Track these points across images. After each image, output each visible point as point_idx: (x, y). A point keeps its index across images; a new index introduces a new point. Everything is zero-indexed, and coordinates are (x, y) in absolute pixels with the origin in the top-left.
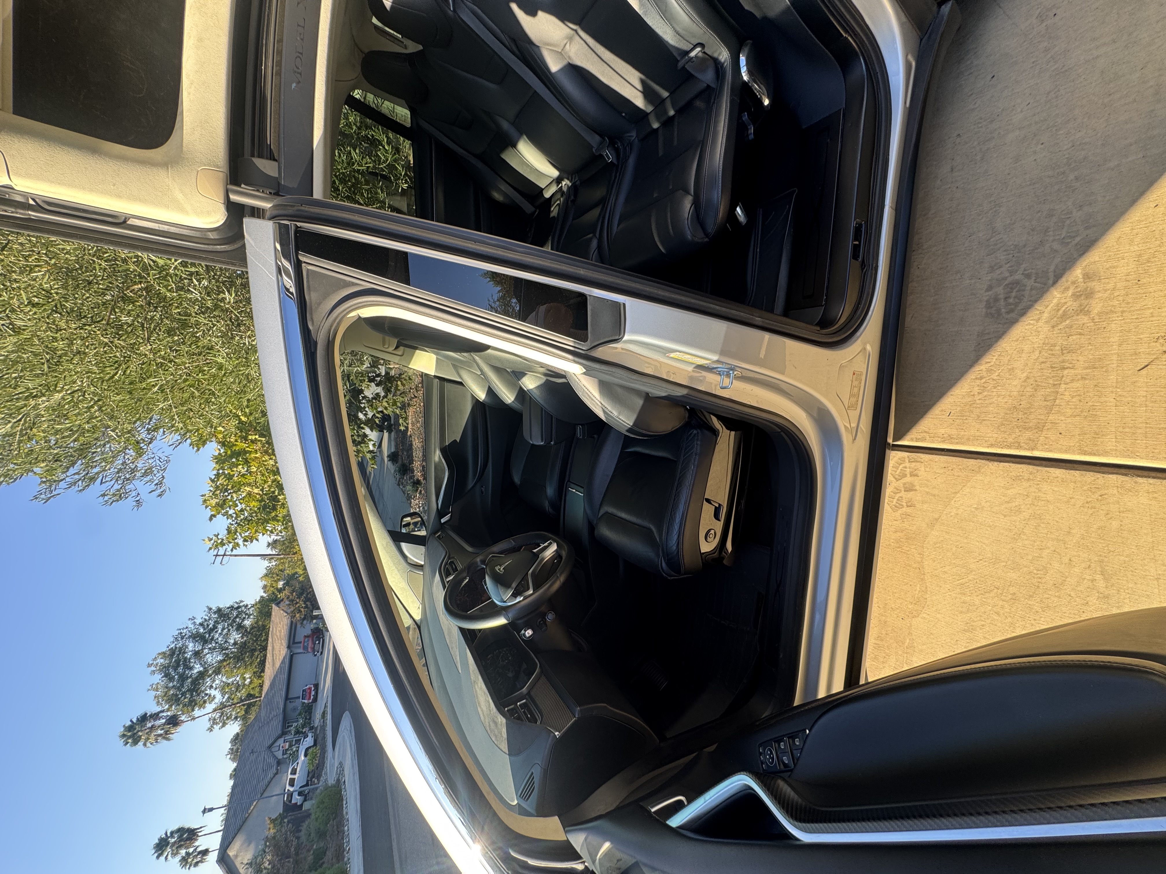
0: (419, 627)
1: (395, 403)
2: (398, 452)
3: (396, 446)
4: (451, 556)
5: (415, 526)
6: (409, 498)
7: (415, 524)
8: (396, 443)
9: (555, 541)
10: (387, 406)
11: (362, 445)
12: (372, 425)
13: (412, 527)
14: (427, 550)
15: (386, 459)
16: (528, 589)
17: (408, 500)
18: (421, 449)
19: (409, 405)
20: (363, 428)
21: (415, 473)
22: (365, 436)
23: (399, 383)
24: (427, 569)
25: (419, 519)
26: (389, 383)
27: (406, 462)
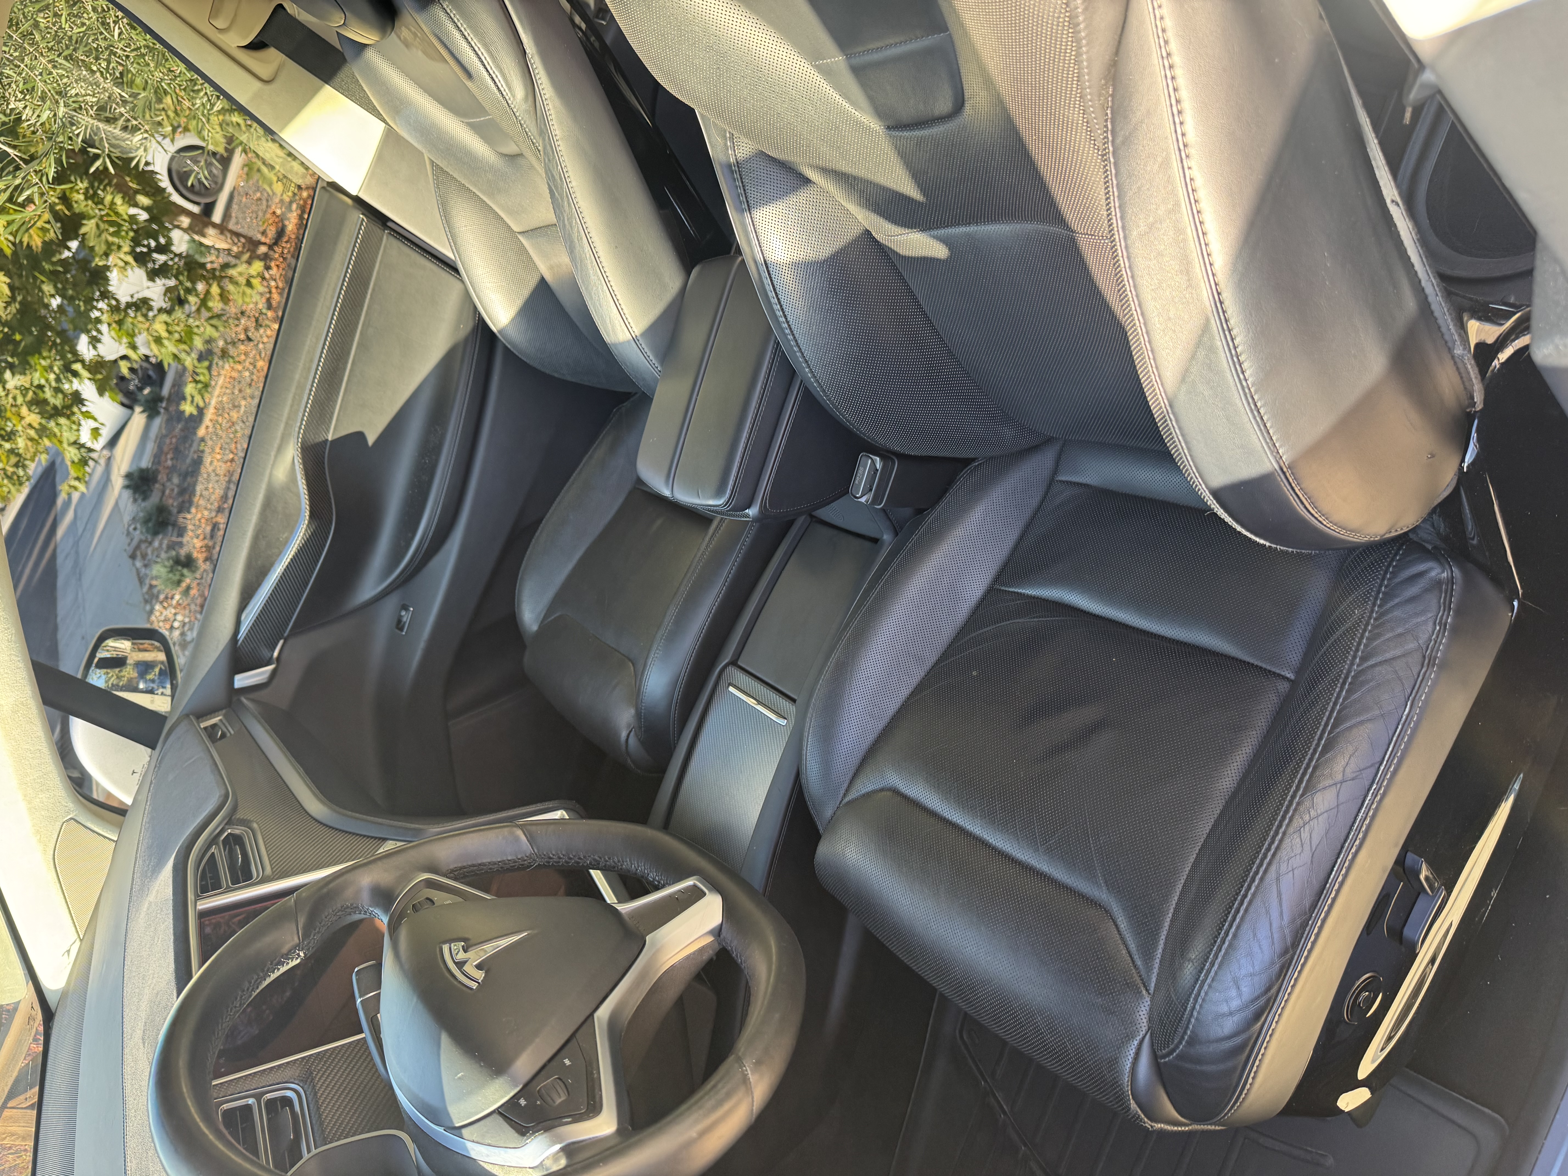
0: (49, 1015)
1: (186, 338)
2: (156, 473)
3: (157, 458)
4: (240, 815)
5: (142, 675)
6: (151, 597)
7: (145, 668)
8: (160, 448)
9: (716, 888)
10: (164, 334)
11: (62, 421)
12: (106, 379)
13: (129, 672)
14: (157, 767)
15: (118, 481)
16: (594, 1109)
17: (146, 601)
18: (223, 480)
19: (224, 354)
20: (75, 374)
21: (185, 539)
22: (77, 399)
23: (215, 290)
24: (136, 823)
25: (161, 656)
26: (189, 279)
27: (172, 503)
